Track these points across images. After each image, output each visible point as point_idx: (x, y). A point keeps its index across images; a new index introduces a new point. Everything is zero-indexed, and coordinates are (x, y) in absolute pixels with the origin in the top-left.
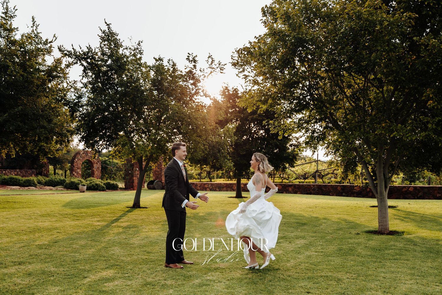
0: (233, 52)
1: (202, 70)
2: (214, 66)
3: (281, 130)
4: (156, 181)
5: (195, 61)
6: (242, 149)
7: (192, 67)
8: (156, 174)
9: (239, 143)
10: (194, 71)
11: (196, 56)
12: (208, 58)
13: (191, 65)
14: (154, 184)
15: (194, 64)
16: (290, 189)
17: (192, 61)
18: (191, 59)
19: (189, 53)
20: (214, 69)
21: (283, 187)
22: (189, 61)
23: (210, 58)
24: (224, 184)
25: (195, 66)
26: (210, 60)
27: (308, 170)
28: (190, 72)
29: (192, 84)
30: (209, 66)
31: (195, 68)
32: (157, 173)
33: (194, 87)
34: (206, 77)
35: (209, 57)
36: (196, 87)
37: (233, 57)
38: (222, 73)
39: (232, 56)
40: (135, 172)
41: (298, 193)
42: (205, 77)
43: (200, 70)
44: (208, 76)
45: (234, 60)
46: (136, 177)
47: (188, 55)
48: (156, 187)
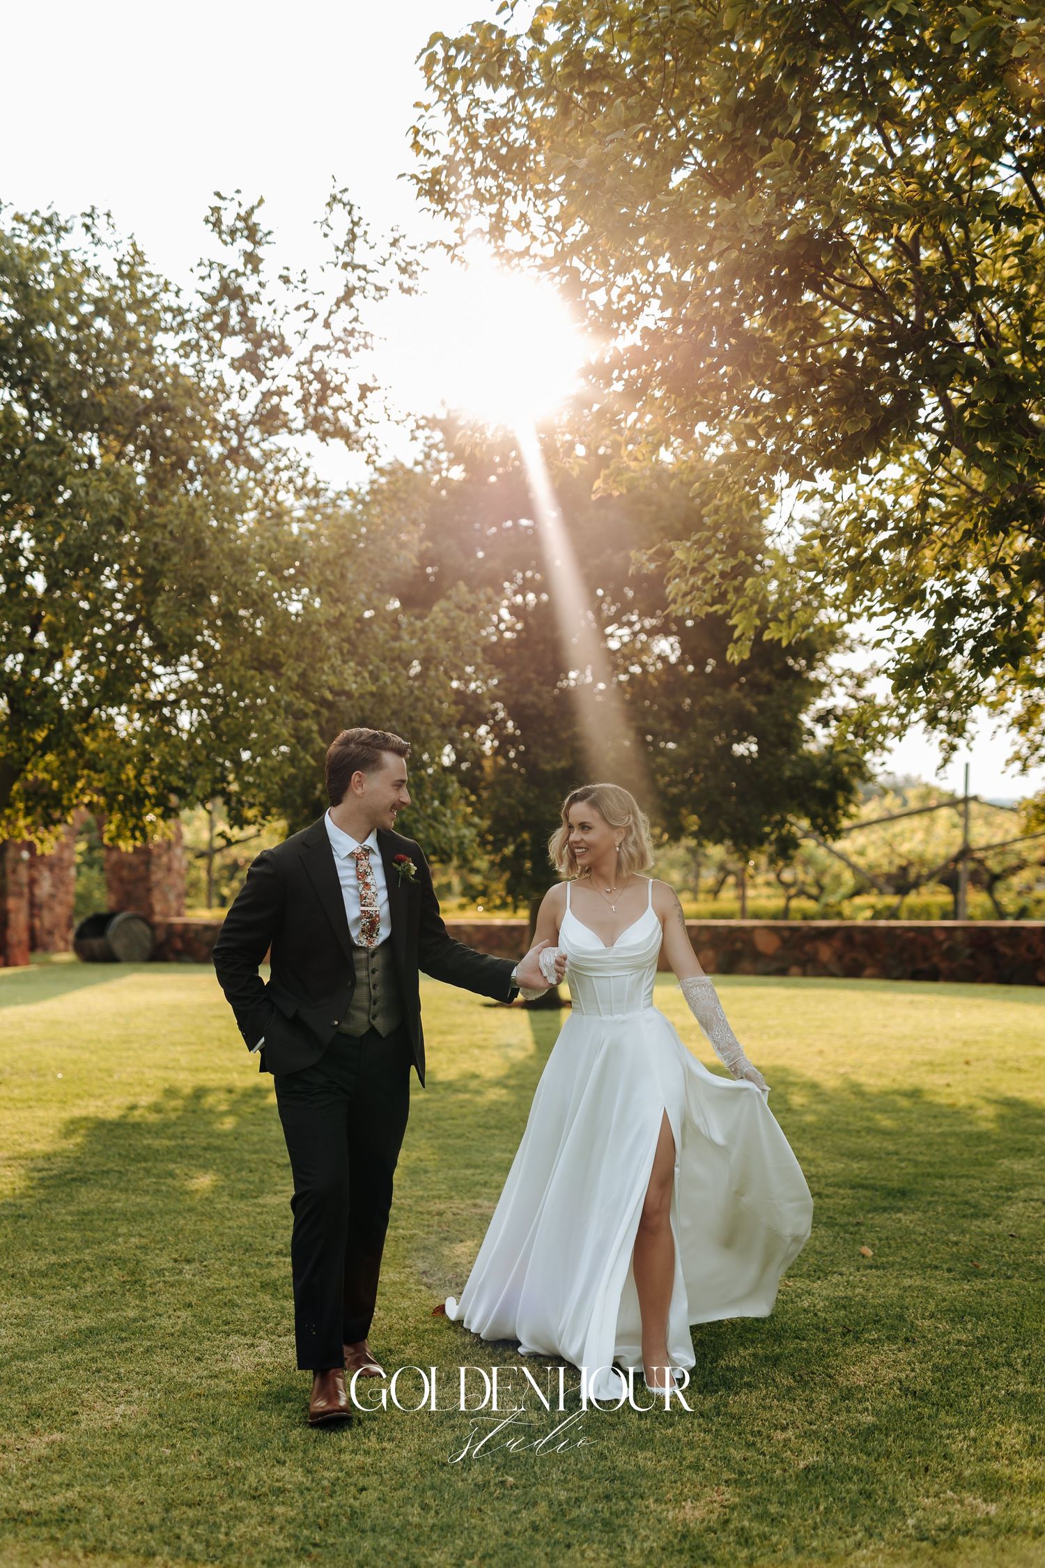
0: (417, 105)
1: (295, 277)
2: (362, 254)
3: (743, 608)
4: (118, 919)
5: (252, 233)
6: (549, 740)
7: (239, 264)
8: (121, 880)
9: (534, 705)
10: (249, 285)
11: (261, 201)
12: (329, 204)
13: (232, 256)
14: (110, 932)
15: (249, 247)
16: (825, 953)
17: (233, 233)
18: (228, 220)
19: (218, 194)
20: (361, 272)
21: (784, 941)
22: (220, 233)
23: (338, 207)
24: (478, 928)
25: (252, 260)
26: (341, 221)
27: (920, 848)
28: (229, 290)
29: (237, 365)
30: (332, 255)
31: (256, 270)
32: (125, 873)
33: (250, 377)
34: (319, 321)
35: (334, 198)
36: (260, 376)
37: (420, 139)
38: (408, 291)
39: (417, 132)
40: (14, 871)
41: (868, 971)
42: (311, 320)
43: (286, 280)
44: (331, 313)
45: (429, 154)
46: (20, 895)
47: (217, 202)
48: (118, 947)
